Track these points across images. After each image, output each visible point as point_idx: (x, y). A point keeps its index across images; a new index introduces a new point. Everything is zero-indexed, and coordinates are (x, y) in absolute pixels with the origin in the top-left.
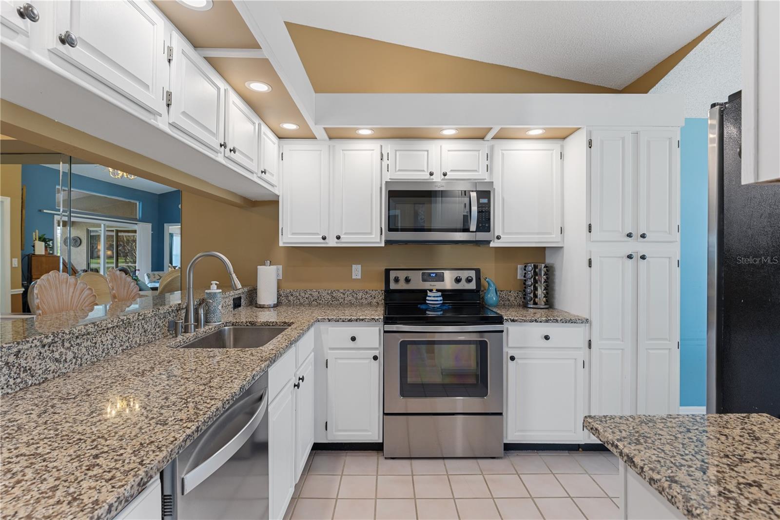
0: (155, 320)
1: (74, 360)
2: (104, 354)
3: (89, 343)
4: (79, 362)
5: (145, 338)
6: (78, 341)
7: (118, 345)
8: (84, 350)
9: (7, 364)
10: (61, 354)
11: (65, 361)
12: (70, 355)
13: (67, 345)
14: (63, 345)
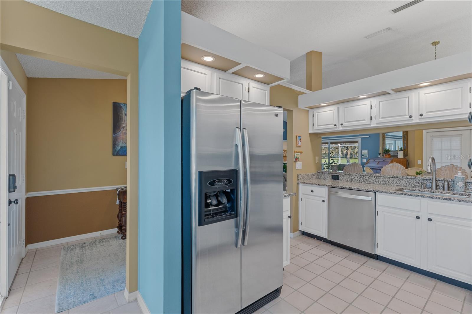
0: (416, 180)
1: (378, 182)
2: (388, 184)
3: (383, 179)
4: (380, 183)
5: (409, 185)
6: (379, 178)
7: (394, 183)
8: (381, 181)
9: (362, 177)
10: (374, 179)
11: (375, 181)
12: (377, 180)
13: (376, 178)
14: (375, 177)
